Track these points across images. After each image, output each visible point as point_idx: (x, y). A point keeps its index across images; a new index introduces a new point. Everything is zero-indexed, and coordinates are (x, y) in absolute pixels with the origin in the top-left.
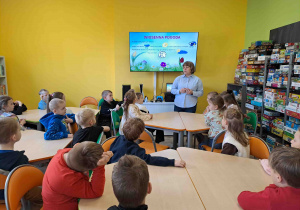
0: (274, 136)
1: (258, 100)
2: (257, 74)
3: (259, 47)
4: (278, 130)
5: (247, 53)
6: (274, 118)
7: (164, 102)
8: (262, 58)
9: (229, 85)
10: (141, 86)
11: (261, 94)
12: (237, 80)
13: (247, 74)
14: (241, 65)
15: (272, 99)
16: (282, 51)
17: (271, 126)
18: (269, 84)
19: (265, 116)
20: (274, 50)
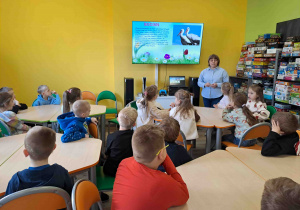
1: (268, 93)
2: (266, 67)
5: (253, 46)
7: (168, 97)
8: (272, 51)
10: (145, 79)
11: (271, 86)
12: (241, 73)
13: (254, 67)
14: (244, 58)
15: (285, 92)
16: (296, 44)
18: (280, 77)
20: (286, 43)
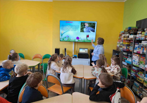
0: (139, 82)
1: (129, 60)
2: (128, 45)
3: (130, 31)
4: (140, 79)
5: (124, 33)
6: (138, 71)
7: (77, 59)
8: (132, 36)
9: (114, 50)
10: (65, 49)
11: (131, 56)
12: (118, 48)
13: (124, 45)
14: (120, 40)
15: (137, 60)
16: (143, 33)
17: (137, 76)
18: (135, 51)
19: (133, 70)
20: (138, 32)
